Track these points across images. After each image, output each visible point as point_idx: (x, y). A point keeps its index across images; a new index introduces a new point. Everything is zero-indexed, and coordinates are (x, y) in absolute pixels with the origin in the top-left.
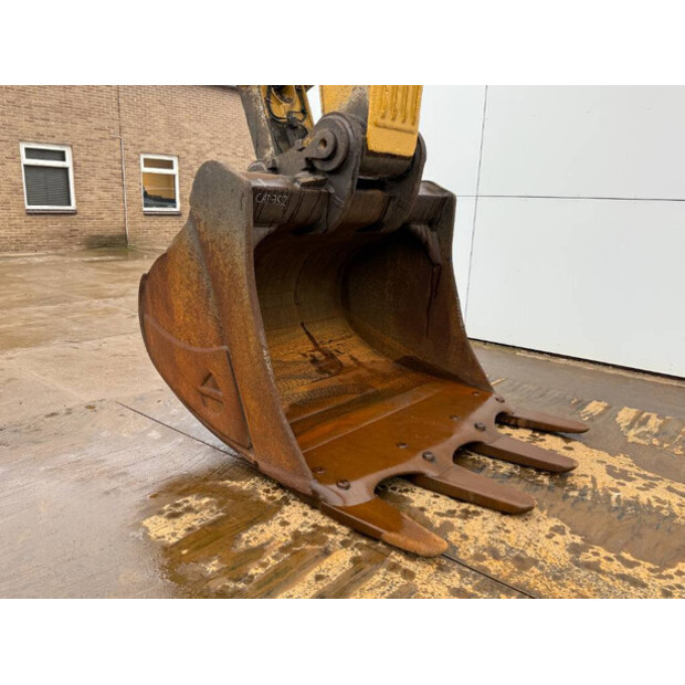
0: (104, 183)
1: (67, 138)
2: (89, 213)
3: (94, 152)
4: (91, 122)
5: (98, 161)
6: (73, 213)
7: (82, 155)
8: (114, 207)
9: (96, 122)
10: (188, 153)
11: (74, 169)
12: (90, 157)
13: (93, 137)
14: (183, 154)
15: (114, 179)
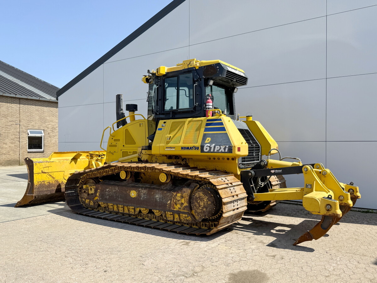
0: (12, 141)
2: (4, 152)
3: (8, 130)
4: (8, 119)
5: (10, 133)
8: (15, 150)
9: (10, 119)
10: (48, 128)
12: (6, 132)
13: (8, 124)
14: (46, 129)
15: (16, 139)
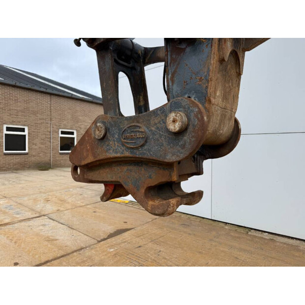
0: (42, 141)
1: (26, 123)
2: (34, 154)
3: (38, 128)
4: (37, 116)
5: (40, 132)
6: (27, 154)
7: (33, 130)
8: (45, 151)
9: (40, 116)
11: (29, 135)
12: (36, 131)
13: (38, 122)
14: (79, 129)
15: (47, 139)
